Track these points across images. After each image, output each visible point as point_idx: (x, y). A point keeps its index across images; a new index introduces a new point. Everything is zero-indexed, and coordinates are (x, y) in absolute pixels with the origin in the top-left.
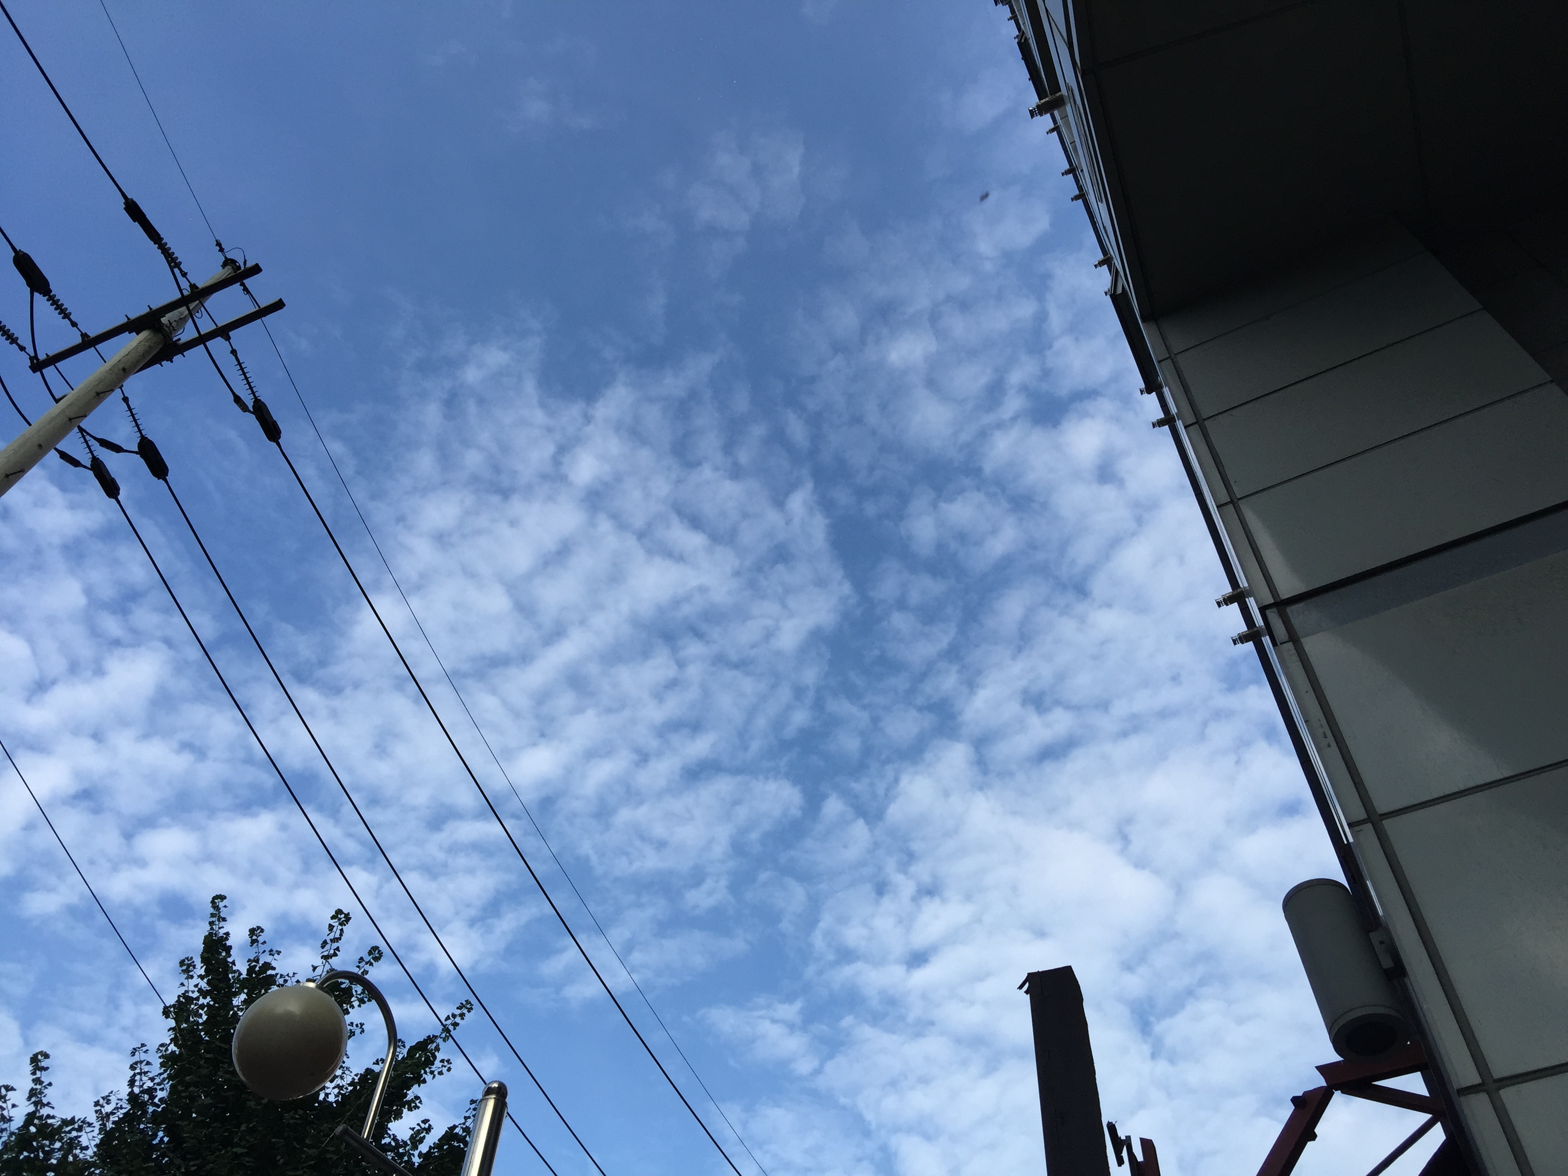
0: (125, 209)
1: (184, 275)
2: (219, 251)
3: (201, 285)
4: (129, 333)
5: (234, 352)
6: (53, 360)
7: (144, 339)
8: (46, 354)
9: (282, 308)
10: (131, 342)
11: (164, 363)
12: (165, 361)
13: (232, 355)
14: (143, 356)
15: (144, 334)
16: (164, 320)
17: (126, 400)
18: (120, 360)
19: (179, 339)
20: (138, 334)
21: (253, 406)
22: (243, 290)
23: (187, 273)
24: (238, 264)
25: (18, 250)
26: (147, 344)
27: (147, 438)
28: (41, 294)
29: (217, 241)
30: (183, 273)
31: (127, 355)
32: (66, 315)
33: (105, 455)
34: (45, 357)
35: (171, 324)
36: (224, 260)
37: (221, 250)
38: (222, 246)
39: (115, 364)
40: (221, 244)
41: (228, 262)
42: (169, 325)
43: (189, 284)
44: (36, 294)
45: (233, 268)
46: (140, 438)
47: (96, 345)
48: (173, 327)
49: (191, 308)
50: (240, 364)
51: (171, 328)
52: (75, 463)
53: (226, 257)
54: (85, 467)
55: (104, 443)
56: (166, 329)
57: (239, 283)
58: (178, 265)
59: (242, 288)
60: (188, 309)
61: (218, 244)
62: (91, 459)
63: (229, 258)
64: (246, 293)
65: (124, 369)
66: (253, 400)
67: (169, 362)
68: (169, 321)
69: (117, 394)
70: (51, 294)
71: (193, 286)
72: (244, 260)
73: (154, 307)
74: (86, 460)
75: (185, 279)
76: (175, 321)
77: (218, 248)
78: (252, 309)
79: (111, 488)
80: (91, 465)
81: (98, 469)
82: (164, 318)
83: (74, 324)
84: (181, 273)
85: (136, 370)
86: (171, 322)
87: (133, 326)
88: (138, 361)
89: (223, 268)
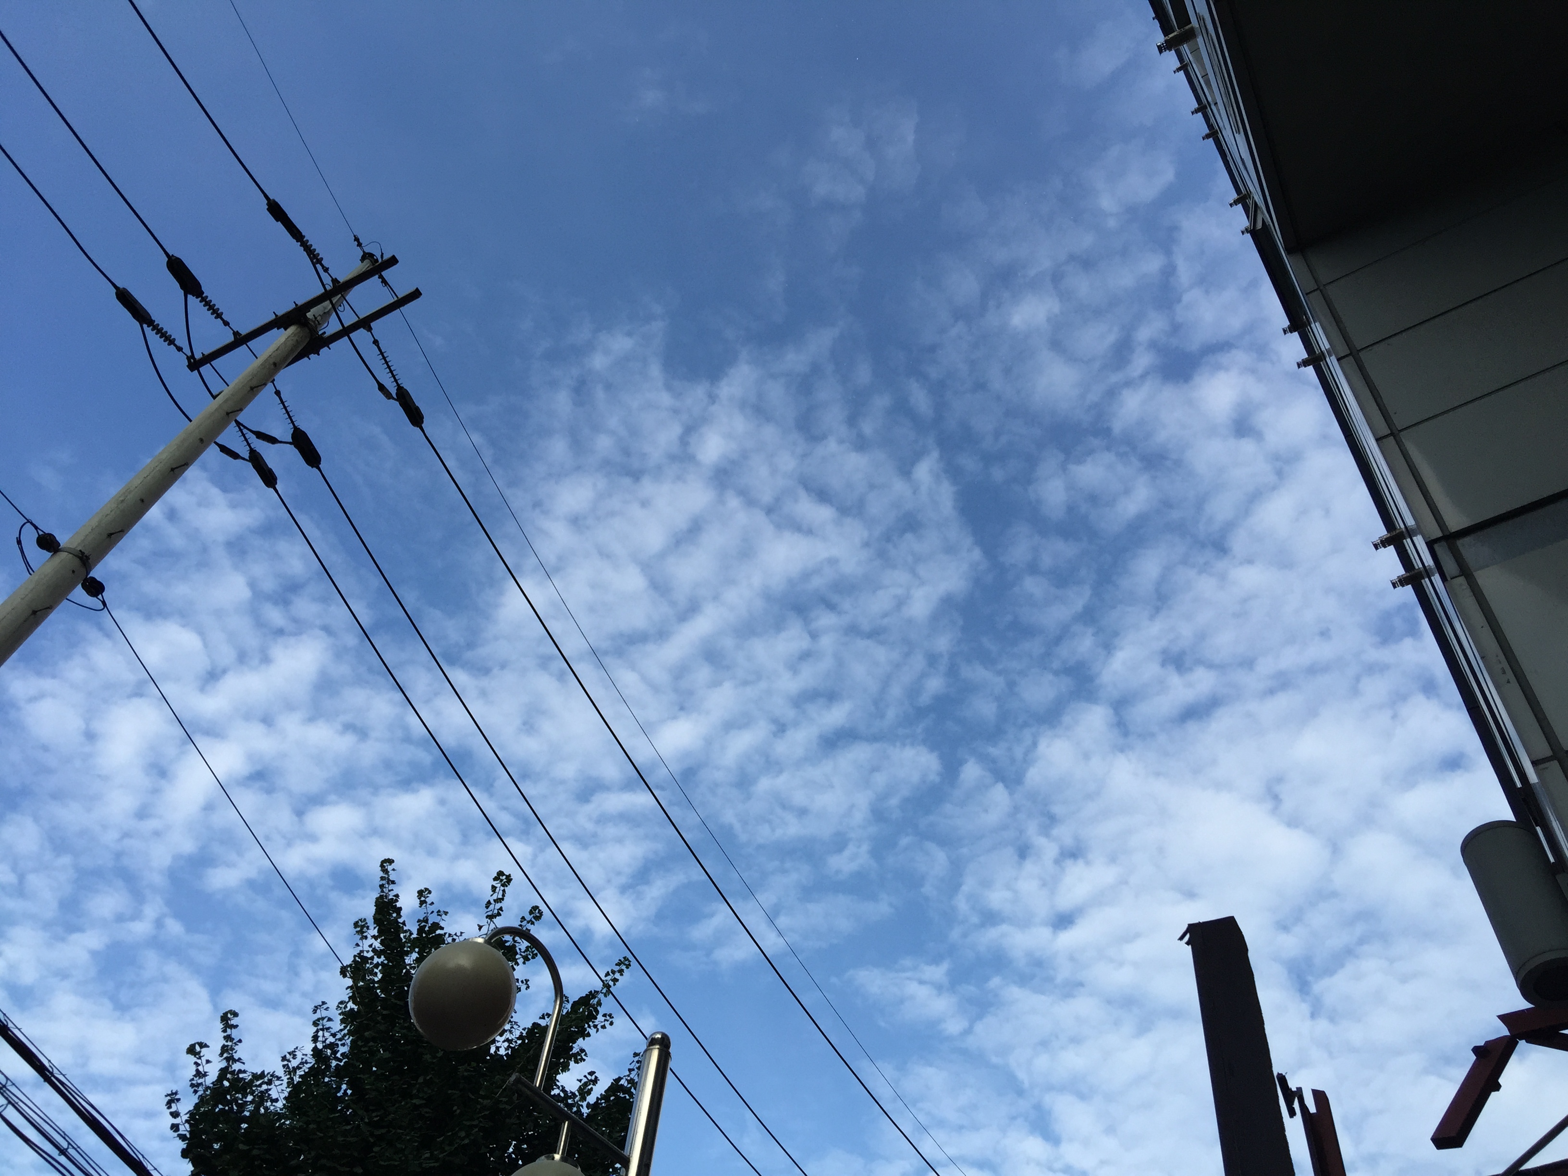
0: (267, 209)
1: (326, 270)
2: (358, 246)
3: (342, 279)
4: (278, 329)
5: (376, 342)
6: (208, 359)
7: (292, 334)
8: (202, 353)
9: (419, 297)
10: (280, 338)
11: (312, 356)
12: (313, 354)
13: (374, 345)
14: (292, 351)
15: (292, 330)
16: (309, 315)
17: (278, 393)
18: (270, 355)
19: (325, 333)
20: (286, 329)
21: (396, 393)
22: (382, 282)
23: (328, 268)
24: (375, 257)
25: (171, 255)
26: (295, 338)
27: (299, 428)
28: (193, 296)
29: (355, 236)
30: (325, 268)
31: (277, 350)
32: (219, 316)
33: (261, 447)
34: (201, 356)
35: (316, 318)
36: (362, 254)
37: (359, 245)
38: (360, 241)
39: (267, 359)
40: (359, 239)
41: (366, 256)
42: (314, 320)
43: (331, 279)
44: (190, 297)
45: (371, 261)
46: (293, 429)
47: (248, 342)
48: (317, 321)
49: (334, 302)
50: (382, 353)
51: (317, 322)
52: (235, 455)
53: (364, 251)
54: (244, 459)
55: (260, 435)
56: (313, 324)
57: (377, 276)
58: (320, 261)
59: (381, 280)
60: (331, 302)
61: (357, 239)
62: (249, 452)
63: (366, 252)
64: (384, 285)
65: (275, 364)
66: (396, 388)
67: (316, 355)
68: (314, 315)
69: (270, 387)
70: (204, 296)
71: (335, 281)
72: (381, 254)
73: (300, 303)
74: (245, 452)
75: (327, 274)
76: (320, 315)
77: (356, 243)
78: (392, 300)
79: (269, 478)
80: (249, 457)
81: (256, 460)
82: (309, 313)
83: (226, 323)
84: (323, 268)
85: (285, 366)
86: (316, 316)
87: (281, 322)
88: (287, 356)
89: (362, 262)
